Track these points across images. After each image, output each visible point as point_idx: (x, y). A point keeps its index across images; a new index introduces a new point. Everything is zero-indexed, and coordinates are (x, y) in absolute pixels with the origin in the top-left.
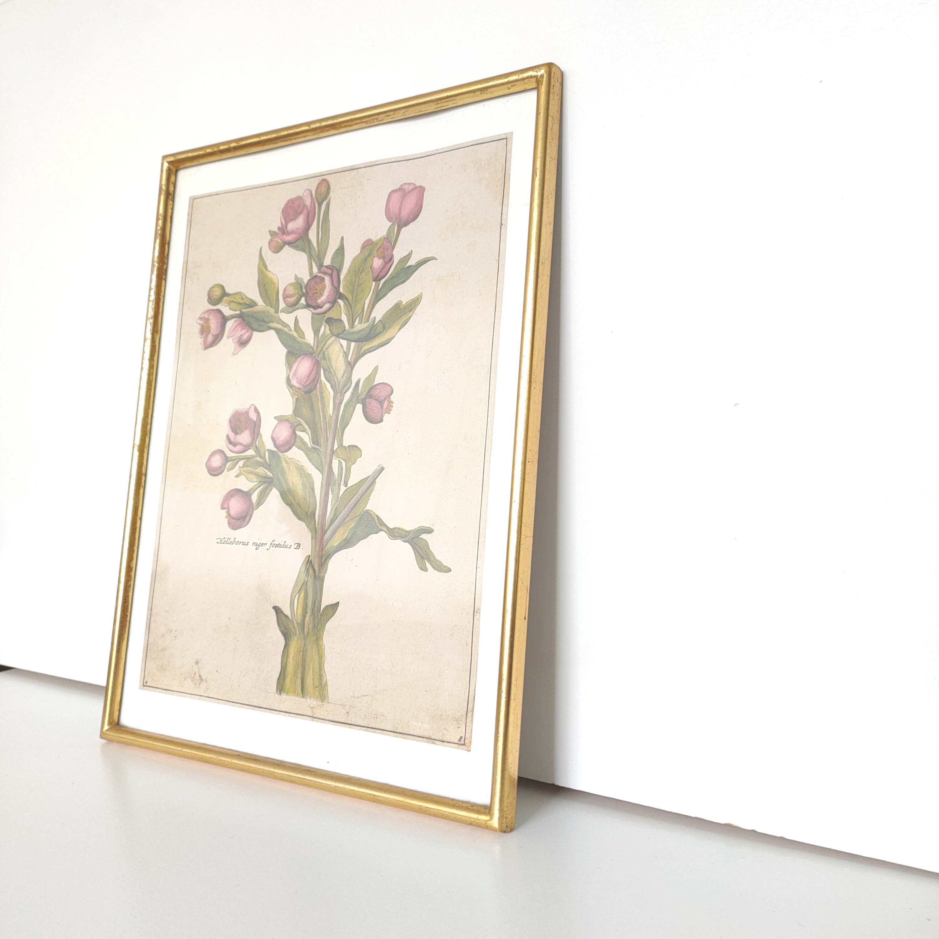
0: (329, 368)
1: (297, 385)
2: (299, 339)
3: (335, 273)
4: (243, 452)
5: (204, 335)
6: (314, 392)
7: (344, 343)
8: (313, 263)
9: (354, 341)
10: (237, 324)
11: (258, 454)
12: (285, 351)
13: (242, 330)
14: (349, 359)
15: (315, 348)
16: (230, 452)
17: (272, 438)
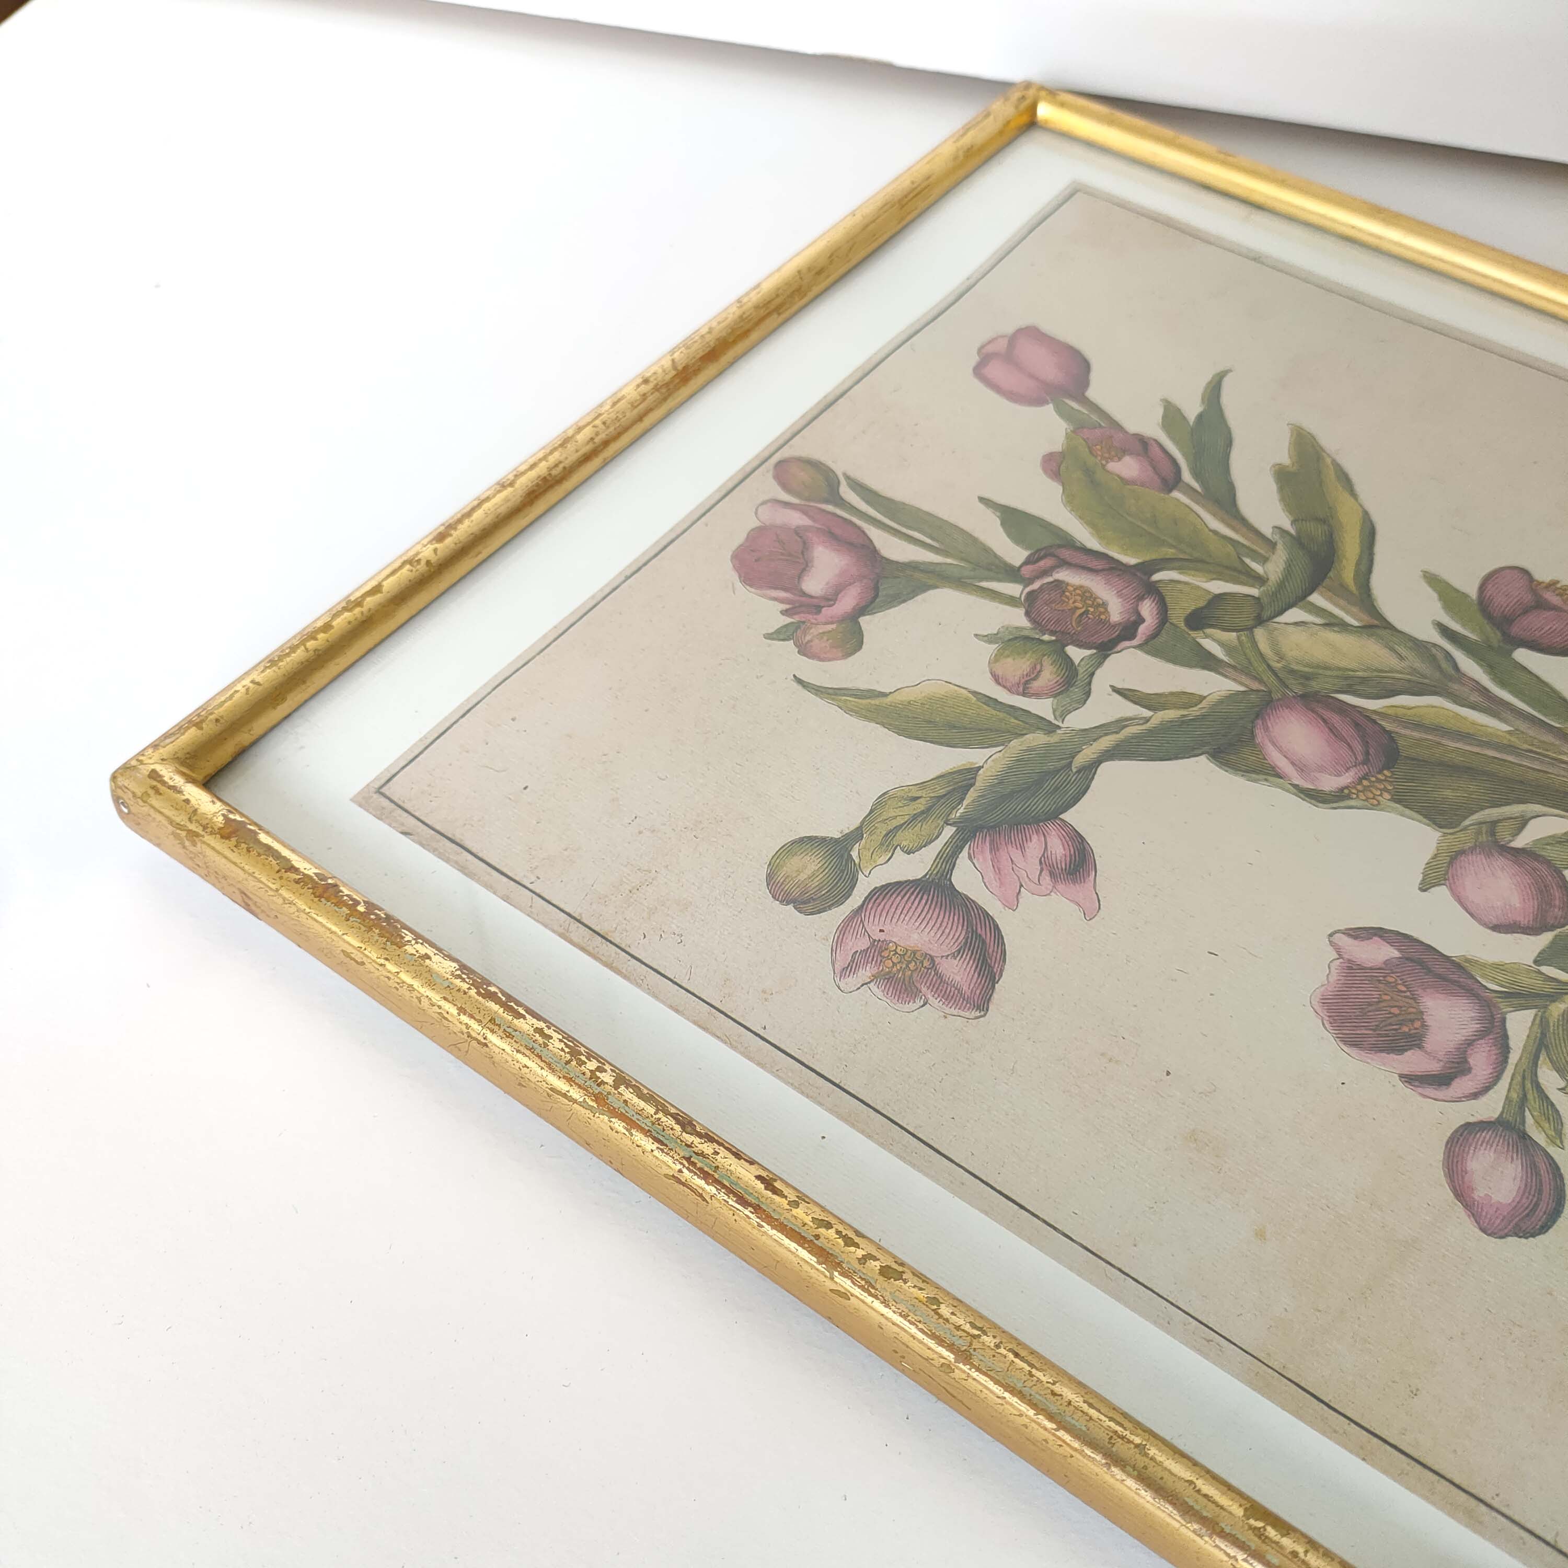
0: (1346, 678)
1: (1347, 779)
2: (1195, 712)
3: (1066, 554)
4: (1505, 1050)
5: (924, 989)
6: (1401, 742)
7: (1294, 614)
8: (984, 584)
9: (1311, 592)
10: (988, 855)
11: (1538, 1002)
12: (1202, 764)
13: (1022, 848)
14: (1356, 623)
15: (1255, 686)
16: (1484, 1099)
17: (1496, 928)
